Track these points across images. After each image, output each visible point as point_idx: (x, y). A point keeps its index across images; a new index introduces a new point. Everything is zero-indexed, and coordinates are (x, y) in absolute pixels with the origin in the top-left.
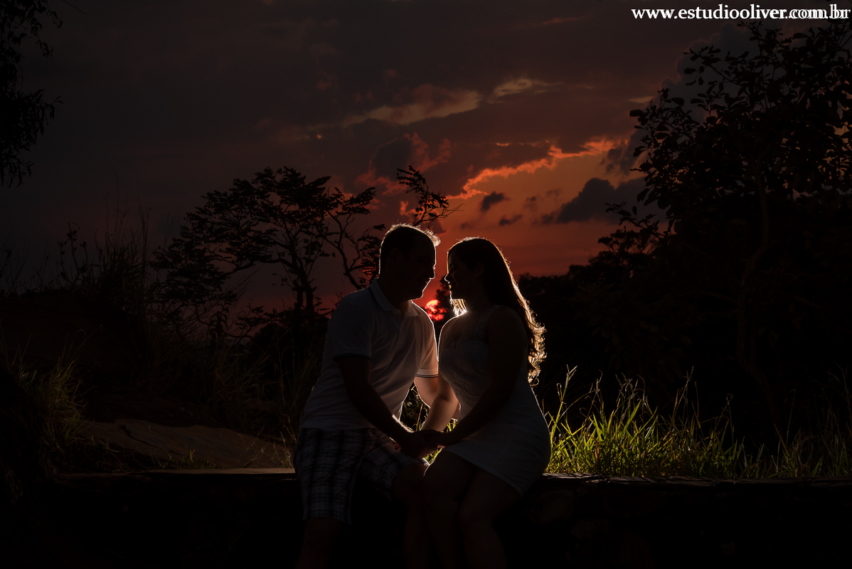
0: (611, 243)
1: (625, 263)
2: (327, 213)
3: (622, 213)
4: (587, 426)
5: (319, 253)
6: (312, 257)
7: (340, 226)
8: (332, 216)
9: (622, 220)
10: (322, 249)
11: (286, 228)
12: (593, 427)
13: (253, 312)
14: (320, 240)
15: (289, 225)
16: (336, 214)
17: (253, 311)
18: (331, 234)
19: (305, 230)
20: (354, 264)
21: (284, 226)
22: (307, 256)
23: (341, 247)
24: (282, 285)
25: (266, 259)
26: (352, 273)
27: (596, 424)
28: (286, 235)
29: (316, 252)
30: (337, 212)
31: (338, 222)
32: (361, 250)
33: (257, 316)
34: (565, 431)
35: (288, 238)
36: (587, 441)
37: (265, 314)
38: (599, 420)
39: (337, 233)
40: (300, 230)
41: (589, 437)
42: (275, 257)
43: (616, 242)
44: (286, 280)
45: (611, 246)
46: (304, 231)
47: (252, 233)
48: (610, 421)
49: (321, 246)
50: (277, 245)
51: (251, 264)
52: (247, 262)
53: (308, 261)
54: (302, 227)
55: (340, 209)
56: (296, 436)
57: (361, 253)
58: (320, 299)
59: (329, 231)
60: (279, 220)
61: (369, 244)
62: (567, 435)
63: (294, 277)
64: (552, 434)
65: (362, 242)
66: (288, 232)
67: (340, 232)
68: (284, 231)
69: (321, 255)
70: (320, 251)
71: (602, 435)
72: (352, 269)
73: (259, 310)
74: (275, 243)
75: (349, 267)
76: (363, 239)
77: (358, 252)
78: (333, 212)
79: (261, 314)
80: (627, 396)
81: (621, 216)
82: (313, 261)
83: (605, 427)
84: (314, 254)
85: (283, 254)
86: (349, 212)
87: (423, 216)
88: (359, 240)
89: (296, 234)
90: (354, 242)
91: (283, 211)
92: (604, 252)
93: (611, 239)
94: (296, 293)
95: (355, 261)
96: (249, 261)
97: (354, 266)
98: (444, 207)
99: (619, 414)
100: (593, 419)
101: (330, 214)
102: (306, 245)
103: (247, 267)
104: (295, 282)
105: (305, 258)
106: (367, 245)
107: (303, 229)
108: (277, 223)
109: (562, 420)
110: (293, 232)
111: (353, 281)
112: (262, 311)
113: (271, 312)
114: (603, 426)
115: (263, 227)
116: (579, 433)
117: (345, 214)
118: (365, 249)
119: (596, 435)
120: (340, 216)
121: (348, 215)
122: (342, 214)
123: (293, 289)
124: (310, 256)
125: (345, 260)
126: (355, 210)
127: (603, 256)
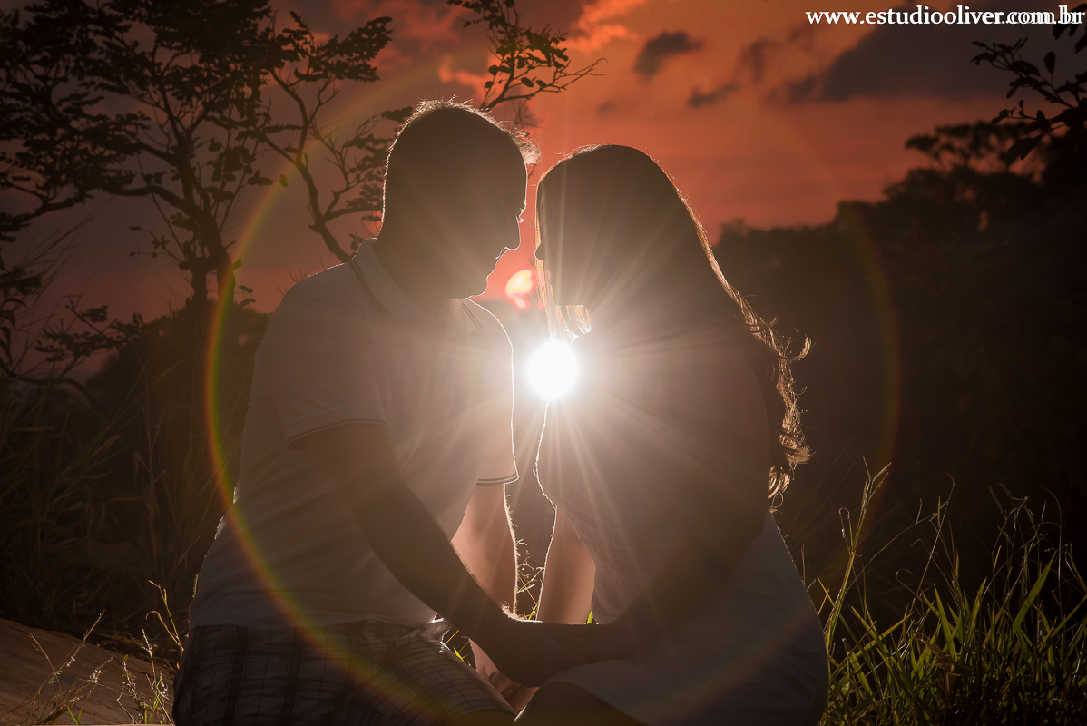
0: (936, 147)
1: (970, 194)
2: (270, 76)
3: (1017, 66)
4: (916, 617)
5: (248, 176)
6: (231, 187)
7: (303, 109)
8: (281, 83)
9: (1015, 85)
10: (255, 166)
11: (167, 109)
12: (933, 620)
13: (83, 320)
14: (250, 144)
15: (174, 103)
16: (294, 79)
17: (82, 317)
18: (277, 129)
19: (217, 115)
20: (334, 203)
21: (162, 104)
22: (218, 184)
23: (304, 161)
24: (154, 255)
25: (117, 186)
26: (329, 225)
27: (941, 613)
28: (168, 127)
29: (238, 174)
30: (297, 74)
31: (296, 98)
32: (352, 171)
33: (93, 332)
34: (864, 630)
35: (172, 135)
36: (917, 659)
37: (111, 326)
38: (948, 601)
39: (292, 127)
40: (204, 116)
41: (923, 646)
42: (139, 183)
43: (949, 147)
44: (163, 243)
45: (937, 156)
46: (212, 119)
47: (83, 120)
48: (978, 605)
49: (251, 159)
50: (145, 153)
51: (80, 198)
52: (68, 192)
53: (222, 196)
54: (207, 106)
55: (303, 66)
56: (182, 637)
57: (351, 177)
58: (250, 291)
59: (273, 123)
60: (151, 88)
61: (371, 154)
62: (867, 640)
63: (186, 235)
64: (828, 635)
65: (354, 150)
66: (173, 120)
67: (301, 124)
68: (163, 117)
69: (251, 182)
70: (248, 170)
71: (956, 640)
72: (331, 215)
73: (98, 314)
74: (140, 147)
75: (323, 211)
76: (358, 142)
77: (345, 174)
78: (286, 72)
79: (100, 326)
80: (1019, 543)
81: (1014, 76)
82: (231, 196)
83: (965, 622)
84: (233, 178)
85: (158, 176)
86: (325, 75)
87: (507, 88)
88: (348, 145)
89: (194, 126)
90: (334, 152)
91: (162, 68)
92: (921, 171)
93: (935, 140)
94: (189, 273)
95: (337, 195)
96: (76, 190)
97: (335, 209)
98: (558, 65)
99: (999, 588)
100: (932, 598)
101: (276, 78)
102: (214, 156)
103: (69, 203)
104: (186, 249)
105: (212, 189)
106: (367, 158)
107: (210, 114)
108: (147, 98)
109: (851, 598)
110: (187, 120)
111: (332, 244)
112: (103, 319)
113: (127, 320)
114: (958, 620)
115: (111, 106)
116: (897, 633)
117: (315, 78)
118: (361, 167)
119: (941, 640)
120: (303, 82)
121: (321, 82)
122: (307, 78)
123: (183, 266)
124: (223, 185)
125: (313, 192)
126: (340, 70)
127: (920, 179)
